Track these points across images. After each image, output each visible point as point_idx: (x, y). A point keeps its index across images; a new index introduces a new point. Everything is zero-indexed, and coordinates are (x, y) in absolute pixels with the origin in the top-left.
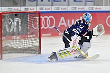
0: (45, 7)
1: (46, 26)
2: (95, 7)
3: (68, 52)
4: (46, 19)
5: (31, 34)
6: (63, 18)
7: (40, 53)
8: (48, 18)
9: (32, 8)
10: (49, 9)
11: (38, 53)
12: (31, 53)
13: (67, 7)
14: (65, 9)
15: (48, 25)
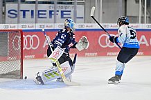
0: (27, 25)
1: (28, 46)
2: (86, 24)
3: (55, 73)
4: (28, 38)
5: (11, 55)
6: (48, 38)
7: (22, 78)
8: (31, 37)
9: (12, 25)
10: (33, 27)
11: (19, 77)
12: (12, 78)
13: (53, 24)
14: (51, 26)
15: (31, 46)
